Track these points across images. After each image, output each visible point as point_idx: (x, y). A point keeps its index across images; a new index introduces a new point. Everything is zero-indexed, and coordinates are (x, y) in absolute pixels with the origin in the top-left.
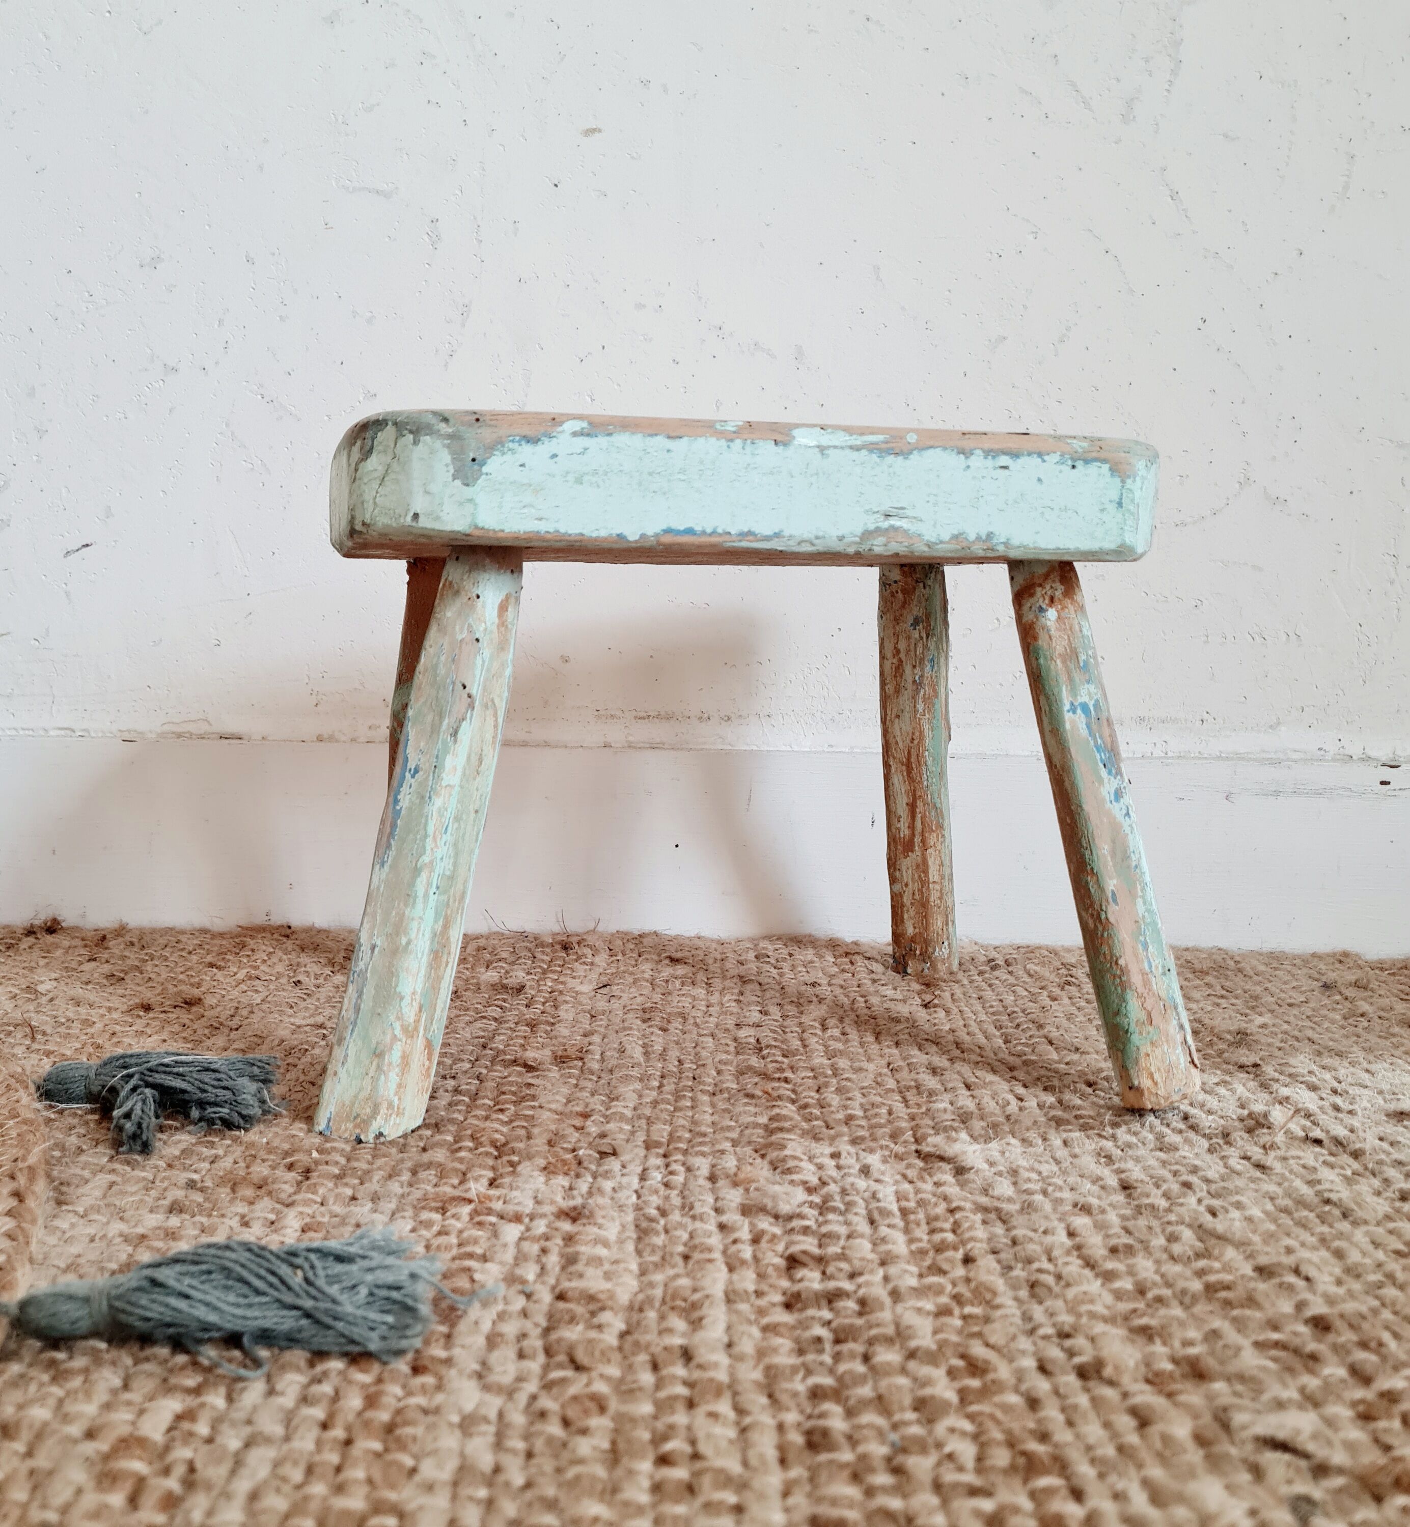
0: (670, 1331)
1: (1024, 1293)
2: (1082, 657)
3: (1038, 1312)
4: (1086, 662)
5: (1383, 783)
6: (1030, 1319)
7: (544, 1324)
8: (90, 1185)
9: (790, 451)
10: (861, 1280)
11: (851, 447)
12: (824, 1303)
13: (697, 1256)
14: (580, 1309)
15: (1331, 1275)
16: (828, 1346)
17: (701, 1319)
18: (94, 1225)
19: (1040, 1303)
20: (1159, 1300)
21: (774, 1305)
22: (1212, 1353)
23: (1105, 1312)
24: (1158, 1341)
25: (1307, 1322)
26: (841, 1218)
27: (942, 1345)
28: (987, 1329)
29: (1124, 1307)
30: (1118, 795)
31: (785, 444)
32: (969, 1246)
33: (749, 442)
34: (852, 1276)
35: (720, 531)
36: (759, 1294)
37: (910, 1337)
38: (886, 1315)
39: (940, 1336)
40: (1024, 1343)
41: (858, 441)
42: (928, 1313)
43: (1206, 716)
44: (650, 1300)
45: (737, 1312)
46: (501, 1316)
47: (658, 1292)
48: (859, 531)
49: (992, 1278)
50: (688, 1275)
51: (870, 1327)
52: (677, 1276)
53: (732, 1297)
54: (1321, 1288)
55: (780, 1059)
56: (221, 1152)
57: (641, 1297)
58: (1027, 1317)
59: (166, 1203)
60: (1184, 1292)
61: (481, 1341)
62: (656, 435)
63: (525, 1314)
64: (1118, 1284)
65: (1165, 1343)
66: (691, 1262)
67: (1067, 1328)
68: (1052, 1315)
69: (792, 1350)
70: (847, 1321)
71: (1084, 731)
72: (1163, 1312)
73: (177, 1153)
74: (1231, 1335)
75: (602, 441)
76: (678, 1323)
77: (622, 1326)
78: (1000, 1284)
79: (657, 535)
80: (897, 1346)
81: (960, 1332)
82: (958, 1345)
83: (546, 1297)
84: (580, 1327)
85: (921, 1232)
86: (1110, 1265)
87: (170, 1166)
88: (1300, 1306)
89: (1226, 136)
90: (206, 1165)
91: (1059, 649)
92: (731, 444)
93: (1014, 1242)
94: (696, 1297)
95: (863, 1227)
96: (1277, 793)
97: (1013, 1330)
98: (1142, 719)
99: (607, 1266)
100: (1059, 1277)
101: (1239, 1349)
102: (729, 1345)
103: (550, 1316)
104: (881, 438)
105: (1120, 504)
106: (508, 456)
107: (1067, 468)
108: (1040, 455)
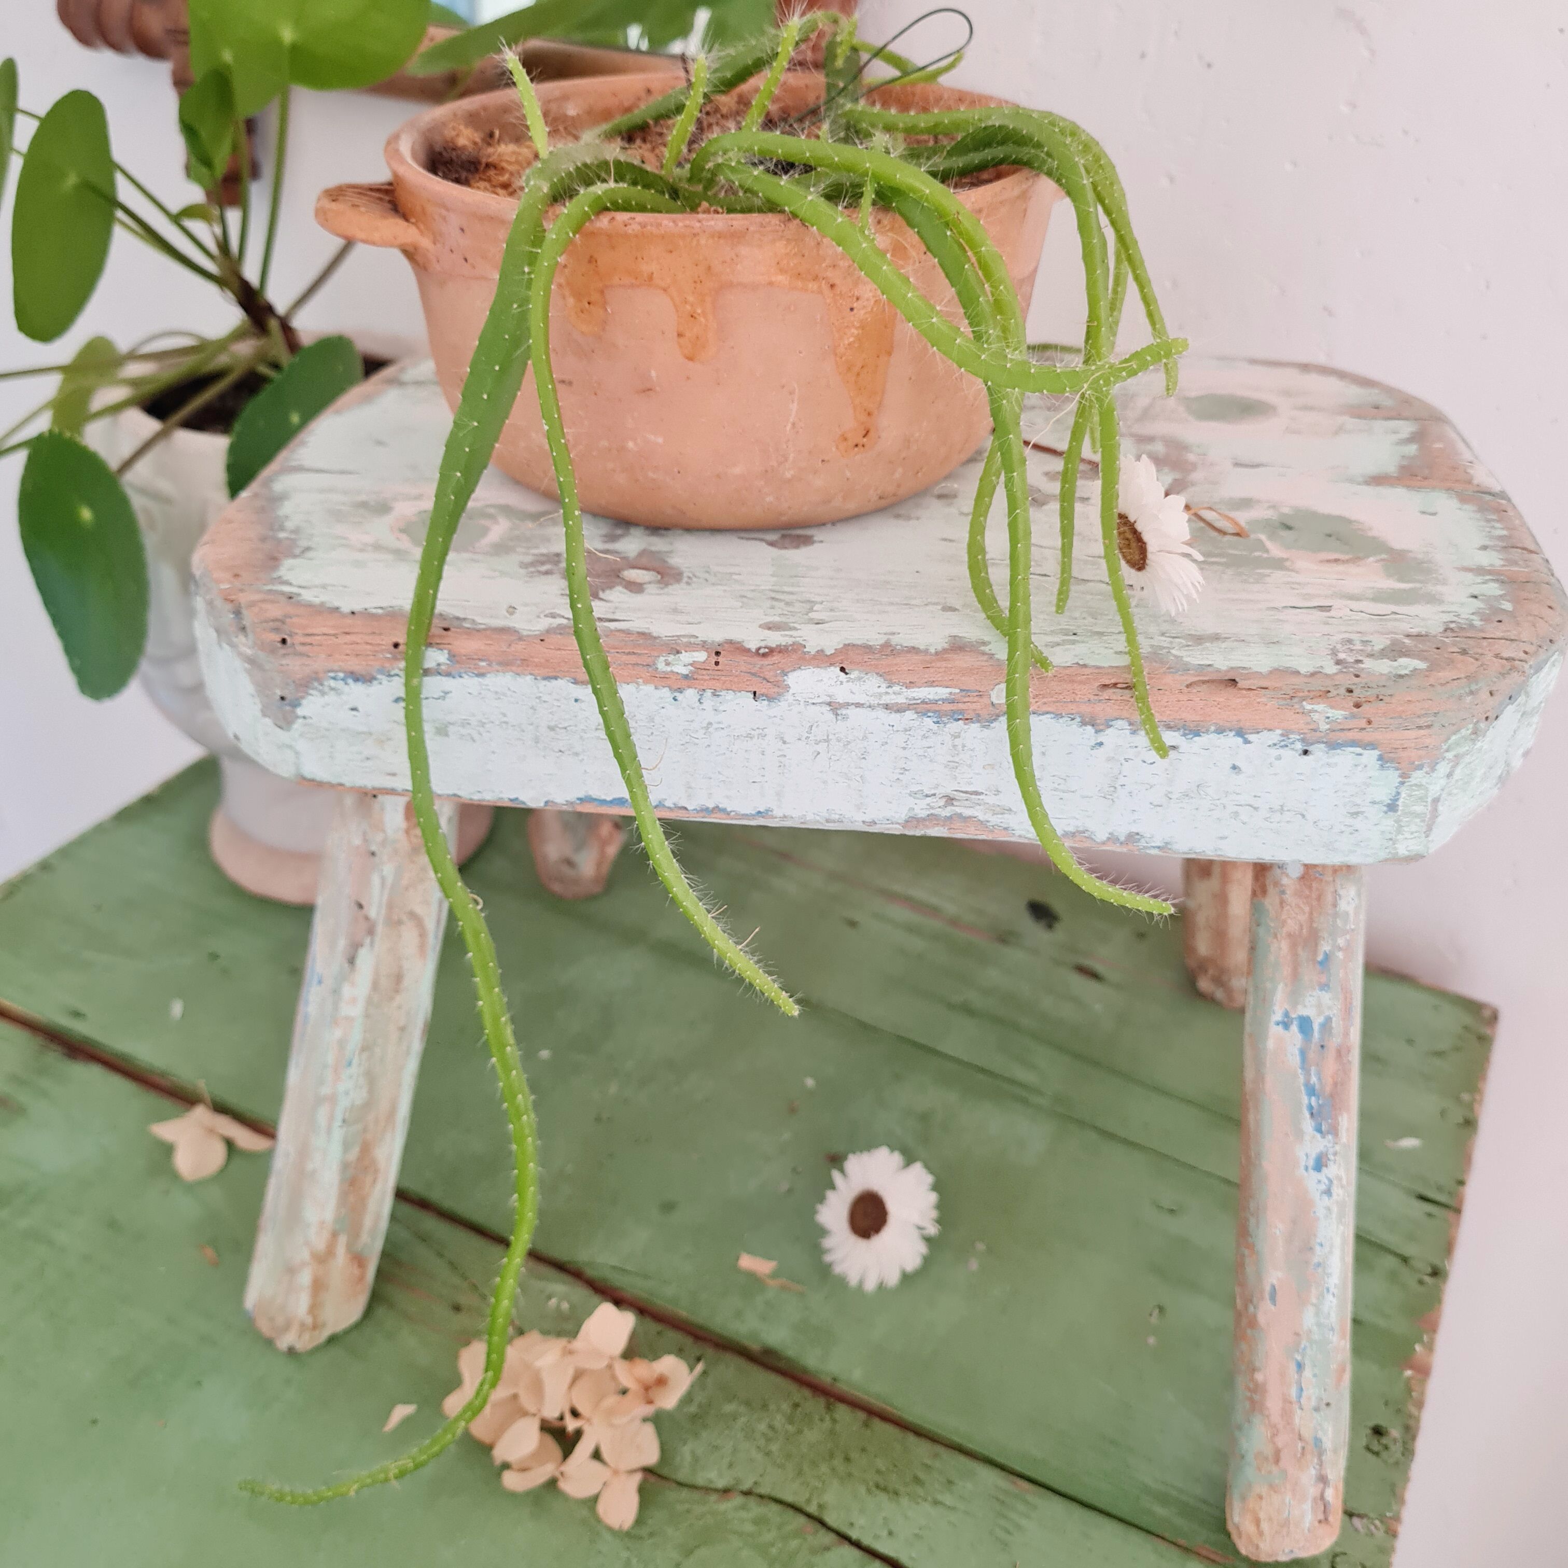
2: (1325, 947)
4: (1327, 957)
9: (782, 706)
11: (887, 707)
30: (1320, 1164)
31: (770, 699)
33: (709, 693)
35: (668, 804)
41: (901, 695)
48: (902, 815)
62: (556, 678)
71: (1294, 1059)
75: (470, 683)
79: (569, 803)
91: (1291, 926)
92: (679, 696)
104: (942, 692)
105: (1392, 807)
106: (331, 697)
107: (1291, 756)
108: (1240, 733)
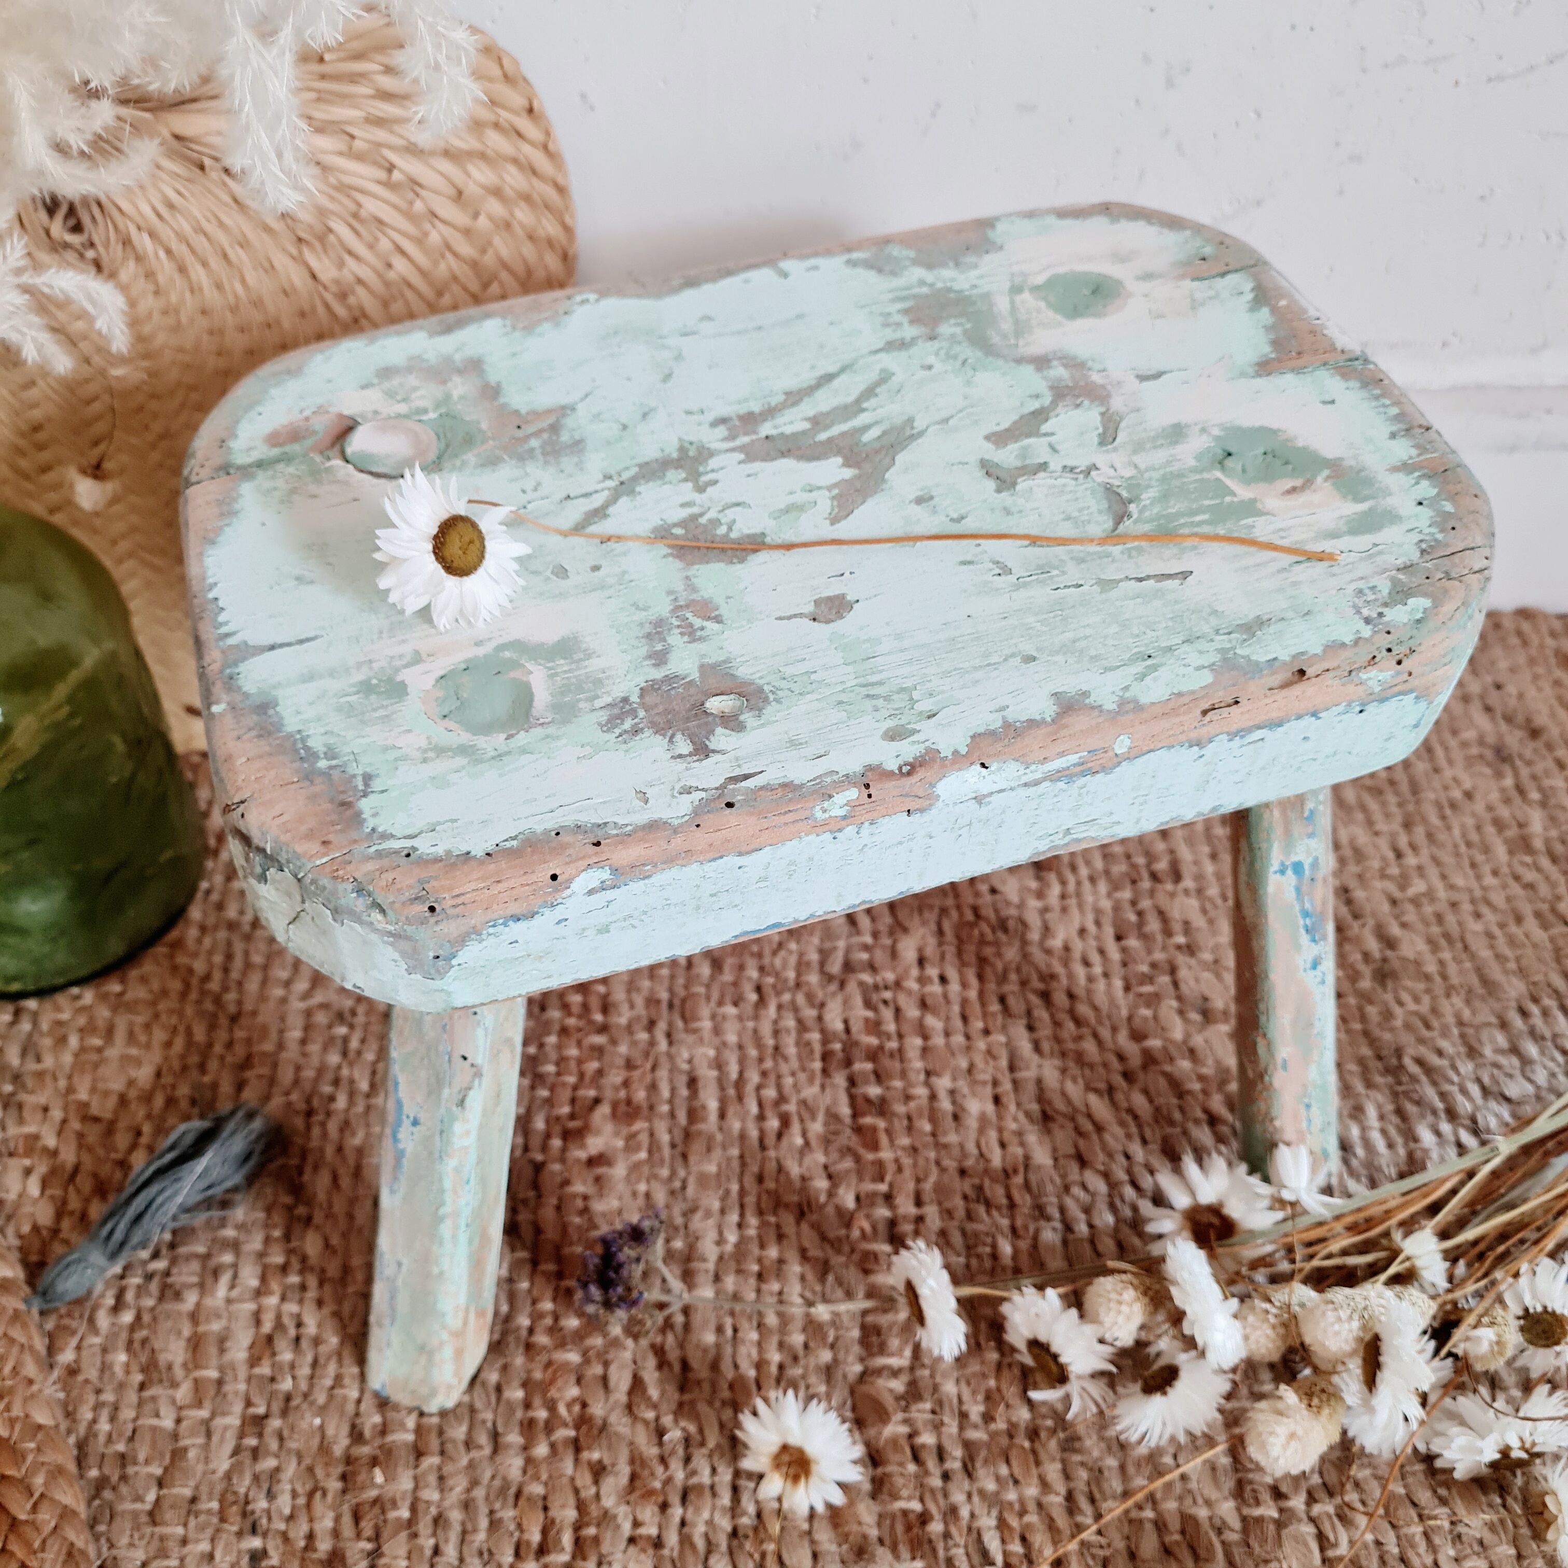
2: (1309, 806)
4: (1312, 812)
9: (931, 815)
11: (1025, 785)
30: (1315, 964)
31: (923, 811)
33: (867, 824)
41: (1037, 771)
48: (1027, 855)
62: (721, 857)
71: (1290, 894)
75: (637, 886)
92: (839, 835)
104: (1073, 758)
105: (1416, 726)
106: (489, 941)
107: (1348, 716)
108: (1314, 714)
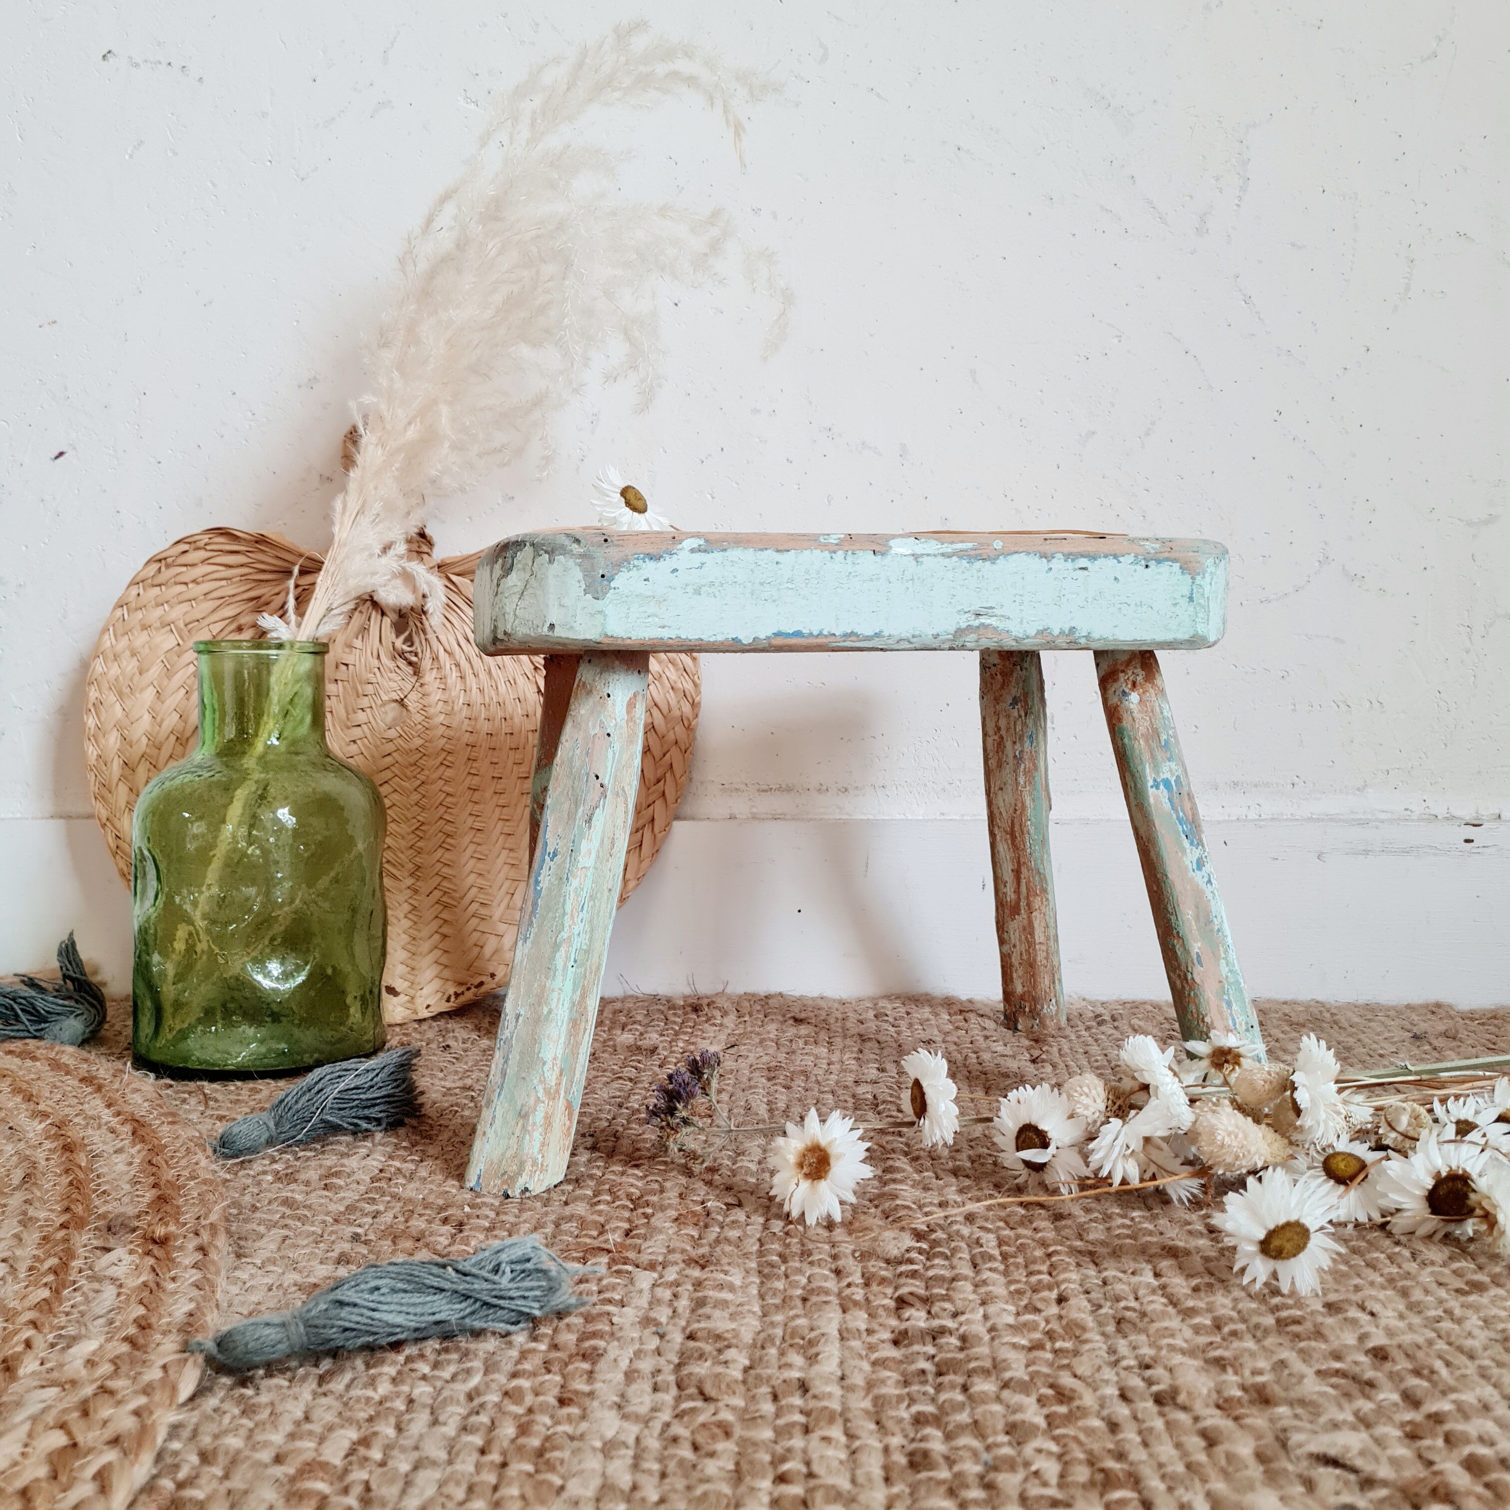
0: (789, 1366)
1: (1111, 1328)
2: (1164, 737)
3: (1122, 1345)
4: (1167, 741)
5: (1467, 841)
6: (1115, 1352)
7: (676, 1361)
8: (265, 1239)
9: (888, 560)
10: (962, 1318)
11: (943, 555)
12: (928, 1339)
13: (814, 1299)
14: (708, 1348)
15: (1394, 1310)
16: (930, 1378)
17: (817, 1355)
18: (271, 1275)
19: (1125, 1337)
20: (1234, 1333)
21: (883, 1342)
22: (1278, 1382)
23: (1185, 1345)
24: (1230, 1370)
25: (1367, 1352)
26: (946, 1263)
27: (1033, 1376)
28: (1075, 1362)
29: (1202, 1340)
30: (1201, 864)
31: (883, 554)
32: (1063, 1287)
33: (850, 552)
34: (955, 1315)
35: (825, 632)
36: (870, 1332)
37: (1005, 1370)
38: (983, 1350)
39: (1031, 1369)
40: (1108, 1374)
41: (948, 548)
42: (1023, 1347)
43: (1296, 780)
44: (771, 1339)
45: (850, 1348)
46: (638, 1354)
47: (779, 1332)
48: (952, 630)
49: (1083, 1316)
50: (805, 1315)
51: (970, 1361)
52: (797, 1316)
53: (845, 1335)
54: (1383, 1322)
55: (895, 1113)
56: (381, 1208)
57: (762, 1335)
58: (1112, 1351)
59: (335, 1255)
60: (1257, 1326)
61: (620, 1377)
62: (767, 549)
63: (658, 1352)
64: (1197, 1320)
65: (1236, 1373)
66: (809, 1304)
67: (1147, 1360)
68: (1134, 1348)
69: (898, 1382)
70: (950, 1355)
71: (1167, 806)
72: (1236, 1344)
73: (342, 1209)
74: (1297, 1365)
75: (717, 556)
76: (797, 1359)
77: (747, 1363)
78: (1090, 1322)
79: (768, 638)
80: (993, 1378)
81: (1051, 1365)
82: (1048, 1375)
83: (677, 1338)
84: (708, 1363)
85: (1020, 1275)
86: (1190, 1303)
87: (336, 1221)
88: (1363, 1338)
89: (1293, 245)
90: (369, 1220)
91: (1142, 730)
92: (834, 555)
93: (1105, 1283)
94: (813, 1335)
95: (967, 1271)
96: (1366, 852)
97: (1098, 1362)
98: (1236, 784)
99: (732, 1309)
100: (1143, 1314)
101: (1302, 1377)
102: (842, 1378)
103: (682, 1354)
104: (970, 545)
105: (1191, 599)
106: (634, 573)
107: (1140, 568)
108: (1115, 557)
